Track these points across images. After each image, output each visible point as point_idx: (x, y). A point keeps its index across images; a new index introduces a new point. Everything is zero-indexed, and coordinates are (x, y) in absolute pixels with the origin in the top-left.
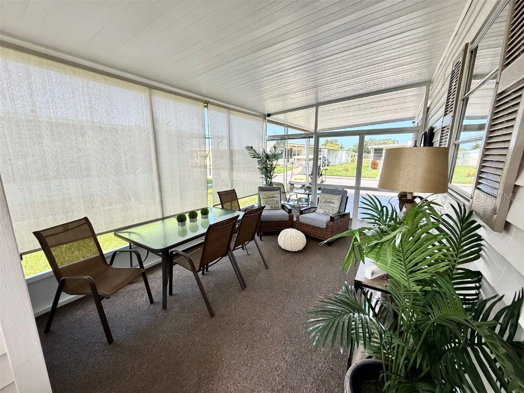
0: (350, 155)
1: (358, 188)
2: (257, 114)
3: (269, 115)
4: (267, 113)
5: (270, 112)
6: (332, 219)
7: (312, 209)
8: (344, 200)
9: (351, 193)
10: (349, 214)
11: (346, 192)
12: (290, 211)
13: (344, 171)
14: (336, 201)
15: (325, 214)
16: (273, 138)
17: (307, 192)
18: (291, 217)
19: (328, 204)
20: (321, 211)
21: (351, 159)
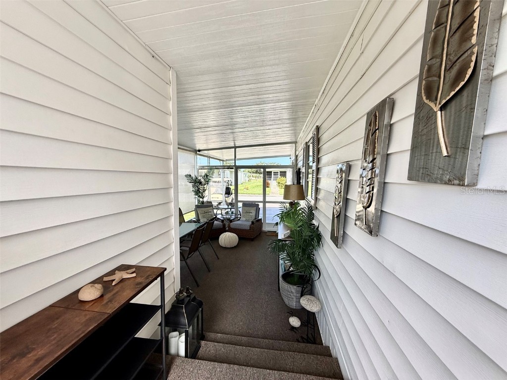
0: (247, 176)
1: (264, 202)
2: (191, 150)
3: (199, 151)
4: (197, 149)
5: (201, 149)
6: (253, 223)
7: (236, 219)
8: (258, 210)
9: (261, 205)
10: (261, 219)
11: (258, 205)
12: (222, 221)
13: (245, 190)
14: (253, 211)
15: (246, 221)
16: (203, 168)
17: (230, 207)
18: (224, 225)
19: (248, 214)
20: (244, 219)
21: (247, 179)
